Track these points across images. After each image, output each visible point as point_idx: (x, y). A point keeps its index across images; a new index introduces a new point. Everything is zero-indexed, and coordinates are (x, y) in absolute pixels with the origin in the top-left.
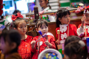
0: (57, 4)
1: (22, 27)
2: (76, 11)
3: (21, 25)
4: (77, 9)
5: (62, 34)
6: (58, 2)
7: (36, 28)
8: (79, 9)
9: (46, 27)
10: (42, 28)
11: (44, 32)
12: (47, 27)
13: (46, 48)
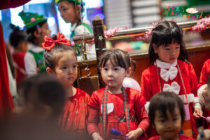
0: (155, 10)
1: (65, 68)
2: (194, 28)
3: (64, 62)
4: (195, 24)
5: (165, 85)
6: (159, 6)
8: (201, 23)
13: (122, 121)
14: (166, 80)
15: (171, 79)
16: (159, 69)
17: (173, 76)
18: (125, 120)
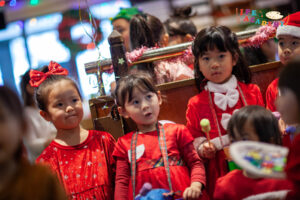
2: (253, 39)
5: (224, 115)
7: (119, 104)
8: (262, 31)
9: (150, 96)
10: (137, 102)
11: (145, 113)
12: (151, 93)
13: (158, 165)
14: (224, 108)
15: (231, 106)
16: (212, 94)
17: (233, 102)
18: (163, 165)
